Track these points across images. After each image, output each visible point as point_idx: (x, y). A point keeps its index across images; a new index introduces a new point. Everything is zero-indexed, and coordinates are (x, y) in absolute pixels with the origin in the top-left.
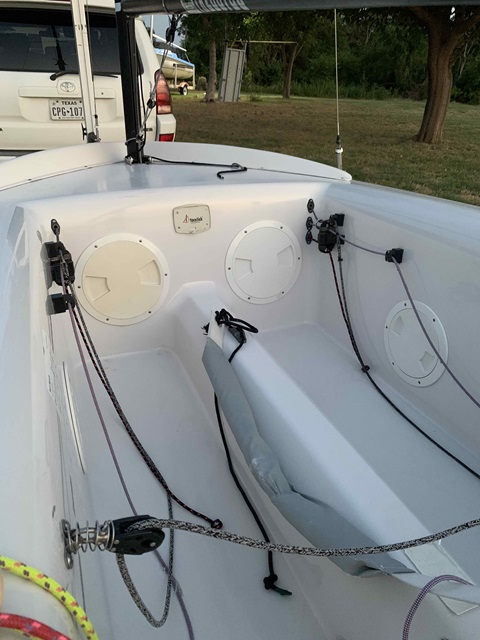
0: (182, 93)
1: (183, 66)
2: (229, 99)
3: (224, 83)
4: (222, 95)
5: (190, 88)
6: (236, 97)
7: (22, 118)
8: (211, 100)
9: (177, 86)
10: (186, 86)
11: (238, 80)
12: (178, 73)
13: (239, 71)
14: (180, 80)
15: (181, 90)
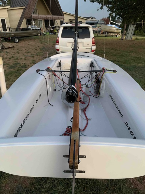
0: (116, 37)
1: (118, 29)
2: (128, 39)
3: (128, 34)
4: (127, 38)
5: (119, 35)
6: (131, 38)
7: (67, 46)
8: (123, 39)
9: (115, 35)
10: (118, 35)
11: (132, 33)
12: (116, 31)
13: (133, 31)
14: (116, 33)
15: (116, 36)
